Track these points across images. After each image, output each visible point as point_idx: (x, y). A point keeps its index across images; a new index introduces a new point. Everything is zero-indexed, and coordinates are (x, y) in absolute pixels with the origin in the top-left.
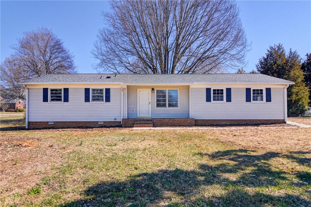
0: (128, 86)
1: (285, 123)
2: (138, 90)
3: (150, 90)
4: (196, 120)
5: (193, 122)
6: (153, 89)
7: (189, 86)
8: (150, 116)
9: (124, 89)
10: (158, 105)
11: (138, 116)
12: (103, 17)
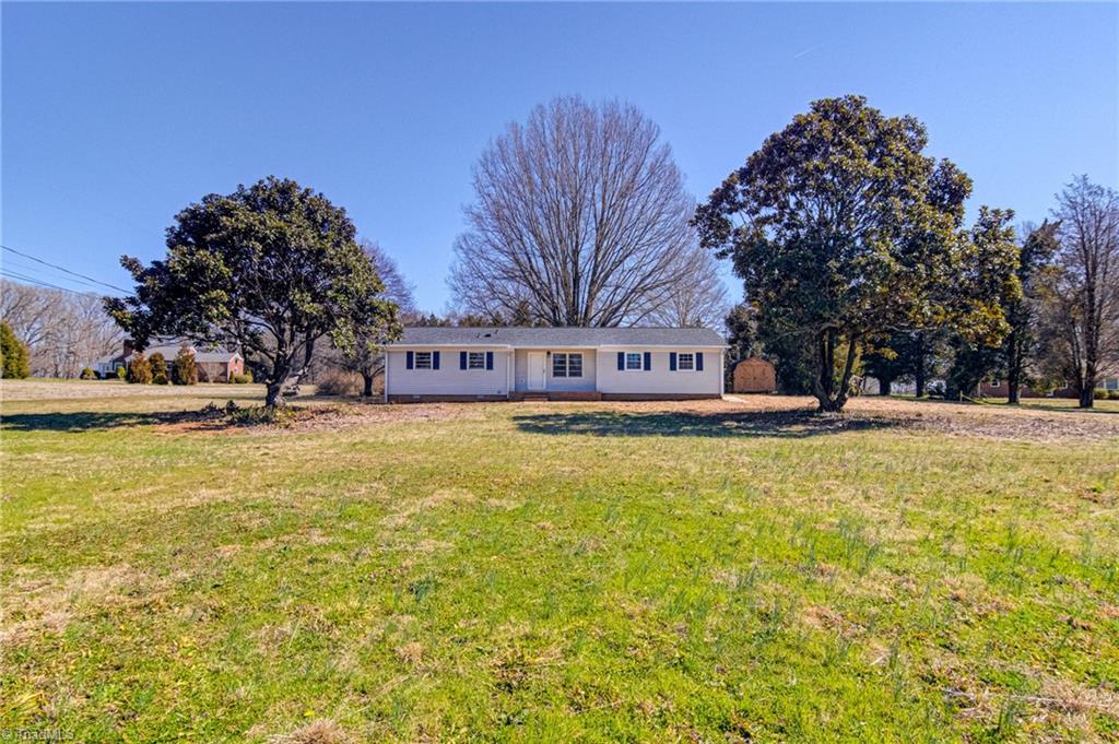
0: (516, 350)
1: (721, 398)
2: (529, 354)
3: (545, 354)
4: (603, 394)
5: (600, 397)
6: (549, 353)
7: (595, 350)
8: (544, 387)
9: (511, 353)
10: (555, 374)
11: (530, 388)
12: (462, 215)
